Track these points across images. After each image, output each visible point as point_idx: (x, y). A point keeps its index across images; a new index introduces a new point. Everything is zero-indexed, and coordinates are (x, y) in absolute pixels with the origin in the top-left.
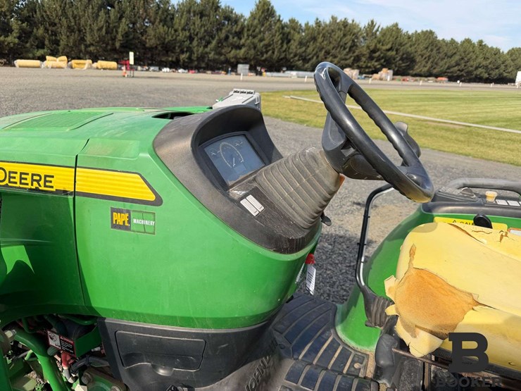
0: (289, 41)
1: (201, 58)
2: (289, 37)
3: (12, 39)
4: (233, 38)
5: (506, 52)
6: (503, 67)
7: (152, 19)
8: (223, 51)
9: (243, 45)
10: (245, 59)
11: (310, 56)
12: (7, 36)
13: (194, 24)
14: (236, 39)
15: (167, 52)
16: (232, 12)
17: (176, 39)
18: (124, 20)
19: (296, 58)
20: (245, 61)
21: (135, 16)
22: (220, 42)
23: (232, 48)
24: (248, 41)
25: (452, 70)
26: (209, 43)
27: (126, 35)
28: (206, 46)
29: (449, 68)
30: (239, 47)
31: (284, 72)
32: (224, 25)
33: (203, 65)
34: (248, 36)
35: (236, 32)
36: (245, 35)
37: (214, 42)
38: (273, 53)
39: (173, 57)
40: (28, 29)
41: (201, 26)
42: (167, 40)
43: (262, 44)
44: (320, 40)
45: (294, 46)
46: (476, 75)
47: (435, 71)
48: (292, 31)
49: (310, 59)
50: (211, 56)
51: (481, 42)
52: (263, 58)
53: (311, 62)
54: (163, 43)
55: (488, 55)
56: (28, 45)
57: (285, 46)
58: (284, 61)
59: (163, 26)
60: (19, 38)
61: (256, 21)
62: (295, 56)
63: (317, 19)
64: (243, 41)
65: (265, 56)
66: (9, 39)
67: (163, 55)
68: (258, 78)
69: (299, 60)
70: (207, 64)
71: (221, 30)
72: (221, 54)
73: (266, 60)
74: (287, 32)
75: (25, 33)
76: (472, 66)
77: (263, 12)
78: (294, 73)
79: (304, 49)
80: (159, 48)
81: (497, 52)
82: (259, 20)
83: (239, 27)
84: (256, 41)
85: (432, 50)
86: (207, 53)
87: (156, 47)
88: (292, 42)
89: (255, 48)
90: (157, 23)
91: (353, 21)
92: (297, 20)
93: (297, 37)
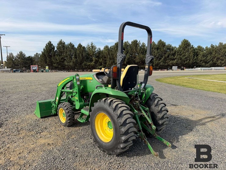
0: (198, 55)
1: (157, 65)
2: (198, 54)
3: (93, 63)
4: (171, 56)
7: (138, 52)
8: (167, 62)
9: (176, 59)
10: (177, 64)
11: (209, 61)
12: (91, 62)
13: (155, 52)
14: (172, 56)
15: (143, 64)
16: (171, 46)
18: (128, 54)
19: (202, 62)
20: (176, 65)
21: (132, 52)
22: (165, 58)
23: (171, 60)
24: (178, 57)
26: (161, 59)
27: (129, 59)
28: (159, 60)
30: (174, 60)
31: (195, 68)
32: (167, 51)
33: (158, 68)
34: (178, 55)
35: (172, 54)
36: (177, 54)
37: (163, 59)
38: (190, 61)
40: (98, 60)
41: (157, 53)
42: (143, 60)
43: (184, 57)
44: (214, 53)
45: (200, 57)
48: (199, 51)
49: (209, 62)
50: (161, 64)
52: (185, 63)
53: (209, 63)
54: (142, 61)
56: (97, 65)
57: (195, 57)
58: (196, 63)
60: (95, 63)
61: (182, 49)
62: (201, 61)
63: (212, 45)
64: (176, 57)
65: (186, 62)
66: (92, 63)
67: (142, 65)
68: (182, 71)
69: (203, 63)
70: (159, 67)
71: (166, 53)
72: (165, 63)
73: (186, 64)
74: (197, 52)
75: (97, 61)
77: (184, 45)
78: (199, 68)
79: (205, 58)
80: (140, 62)
82: (183, 48)
83: (174, 52)
84: (181, 56)
86: (159, 63)
87: (139, 62)
88: (199, 55)
89: (181, 59)
90: (140, 54)
92: (201, 46)
93: (201, 53)
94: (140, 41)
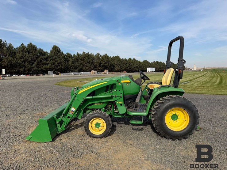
0: (68, 61)
1: (30, 70)
2: (68, 60)
4: (44, 61)
5: (142, 62)
6: (142, 66)
7: (5, 54)
8: (40, 66)
9: (49, 63)
10: (50, 69)
11: (77, 67)
13: (25, 56)
14: (45, 61)
16: (42, 51)
17: (17, 62)
19: (72, 68)
22: (38, 62)
23: (44, 65)
24: (51, 62)
25: (127, 69)
26: (33, 63)
28: (32, 65)
29: (126, 68)
30: (47, 64)
31: (68, 73)
32: (39, 56)
33: (31, 72)
35: (45, 59)
36: (49, 59)
37: (35, 63)
38: (62, 66)
39: (16, 70)
41: (29, 57)
42: (13, 63)
43: (57, 63)
44: (80, 60)
45: (70, 63)
46: (135, 70)
47: (122, 69)
48: (69, 58)
49: (77, 68)
50: (35, 68)
51: (134, 59)
52: (58, 68)
53: (77, 69)
54: (11, 64)
55: (137, 63)
57: (66, 63)
58: (67, 69)
59: (11, 57)
61: (53, 54)
62: (71, 67)
63: (78, 53)
64: (48, 62)
65: (59, 67)
68: (57, 76)
69: (73, 68)
70: (33, 72)
71: (38, 58)
72: (39, 68)
73: (59, 69)
76: (133, 67)
77: (55, 51)
78: (73, 73)
79: (74, 64)
80: (9, 66)
81: (139, 62)
82: (54, 54)
83: (46, 56)
84: (54, 62)
85: (119, 62)
86: (32, 67)
88: (69, 61)
89: (54, 64)
90: (7, 56)
91: (91, 54)
92: (70, 53)
93: (71, 60)
94: (5, 41)
